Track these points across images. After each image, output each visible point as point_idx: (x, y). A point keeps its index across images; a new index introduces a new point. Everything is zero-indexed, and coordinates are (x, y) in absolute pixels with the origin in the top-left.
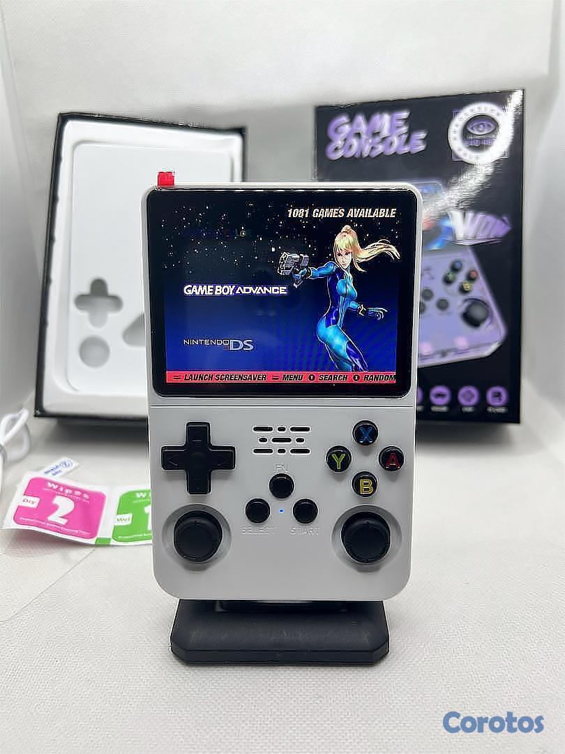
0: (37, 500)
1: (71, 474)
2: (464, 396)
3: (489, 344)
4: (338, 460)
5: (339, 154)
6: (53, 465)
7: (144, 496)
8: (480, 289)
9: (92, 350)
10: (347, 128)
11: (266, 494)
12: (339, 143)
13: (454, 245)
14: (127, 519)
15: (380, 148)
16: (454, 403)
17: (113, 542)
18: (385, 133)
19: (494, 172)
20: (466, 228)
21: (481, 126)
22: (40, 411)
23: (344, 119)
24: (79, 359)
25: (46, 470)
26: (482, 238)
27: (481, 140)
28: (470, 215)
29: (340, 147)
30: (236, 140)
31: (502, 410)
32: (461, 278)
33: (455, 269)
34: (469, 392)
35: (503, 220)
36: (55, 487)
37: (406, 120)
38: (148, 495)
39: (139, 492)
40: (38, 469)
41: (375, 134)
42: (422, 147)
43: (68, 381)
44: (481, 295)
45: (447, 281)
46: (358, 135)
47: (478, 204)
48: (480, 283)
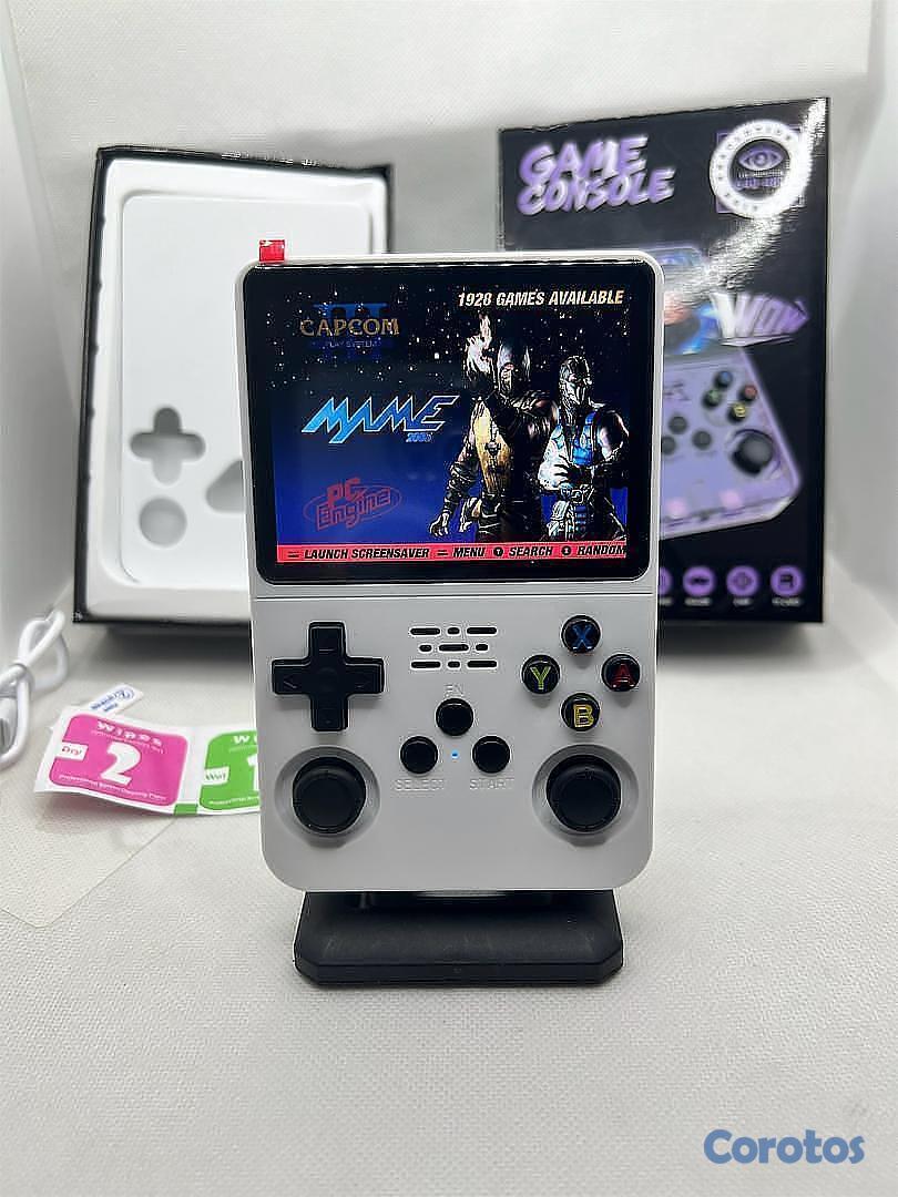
0: (82, 749)
1: (133, 708)
2: (735, 581)
3: (774, 500)
4: (539, 677)
5: (538, 206)
6: (104, 696)
7: (245, 740)
8: (760, 415)
9: (159, 519)
10: (550, 165)
11: (432, 731)
12: (538, 188)
13: (718, 346)
14: (221, 775)
15: (602, 196)
16: (720, 593)
17: (201, 810)
18: (610, 171)
19: (782, 230)
20: (738, 319)
21: (762, 157)
22: (82, 614)
23: (546, 149)
24: (138, 531)
25: (93, 703)
26: (762, 334)
27: (761, 179)
28: (744, 298)
29: (539, 195)
30: (377, 185)
31: (795, 602)
32: (731, 397)
33: (721, 384)
34: (743, 575)
35: (796, 306)
36: (110, 729)
37: (643, 151)
38: (251, 739)
39: (238, 734)
40: (83, 702)
41: (595, 173)
42: (668, 193)
43: (122, 566)
44: (762, 424)
45: (709, 403)
46: (568, 175)
47: (757, 281)
48: (761, 406)
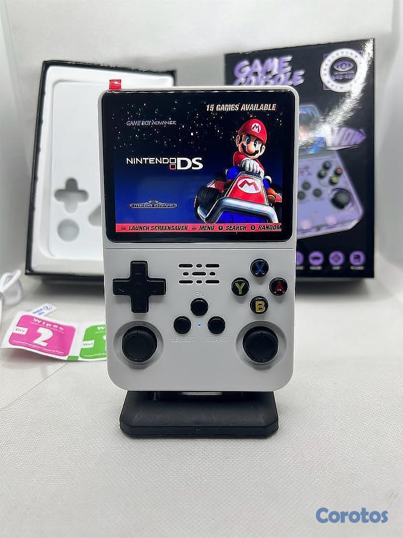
0: (26, 330)
1: (51, 314)
2: (333, 258)
3: (351, 221)
4: (240, 288)
6: (39, 309)
8: (344, 181)
9: (67, 229)
10: (247, 69)
11: (188, 313)
12: (242, 80)
13: (325, 150)
14: (90, 344)
15: (272, 83)
16: (326, 264)
17: (80, 358)
18: (275, 72)
20: (333, 137)
21: (344, 65)
22: (29, 271)
23: (246, 62)
24: (57, 235)
25: (34, 311)
26: (345, 145)
27: (344, 75)
29: (243, 83)
30: (169, 79)
31: (361, 268)
32: (330, 173)
33: (326, 167)
34: (337, 255)
35: (360, 132)
36: (39, 322)
37: (290, 63)
38: (104, 328)
39: (100, 326)
41: (268, 73)
42: (301, 81)
44: (345, 186)
45: (320, 176)
46: (256, 74)
48: (344, 178)
